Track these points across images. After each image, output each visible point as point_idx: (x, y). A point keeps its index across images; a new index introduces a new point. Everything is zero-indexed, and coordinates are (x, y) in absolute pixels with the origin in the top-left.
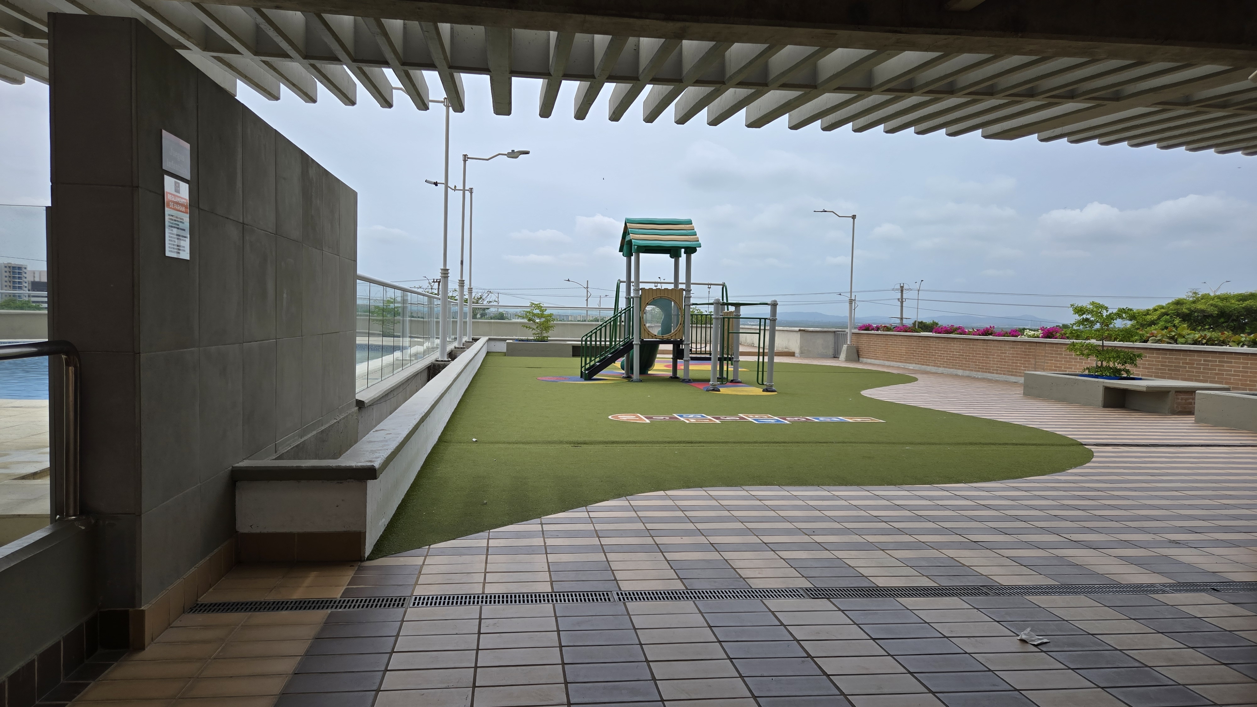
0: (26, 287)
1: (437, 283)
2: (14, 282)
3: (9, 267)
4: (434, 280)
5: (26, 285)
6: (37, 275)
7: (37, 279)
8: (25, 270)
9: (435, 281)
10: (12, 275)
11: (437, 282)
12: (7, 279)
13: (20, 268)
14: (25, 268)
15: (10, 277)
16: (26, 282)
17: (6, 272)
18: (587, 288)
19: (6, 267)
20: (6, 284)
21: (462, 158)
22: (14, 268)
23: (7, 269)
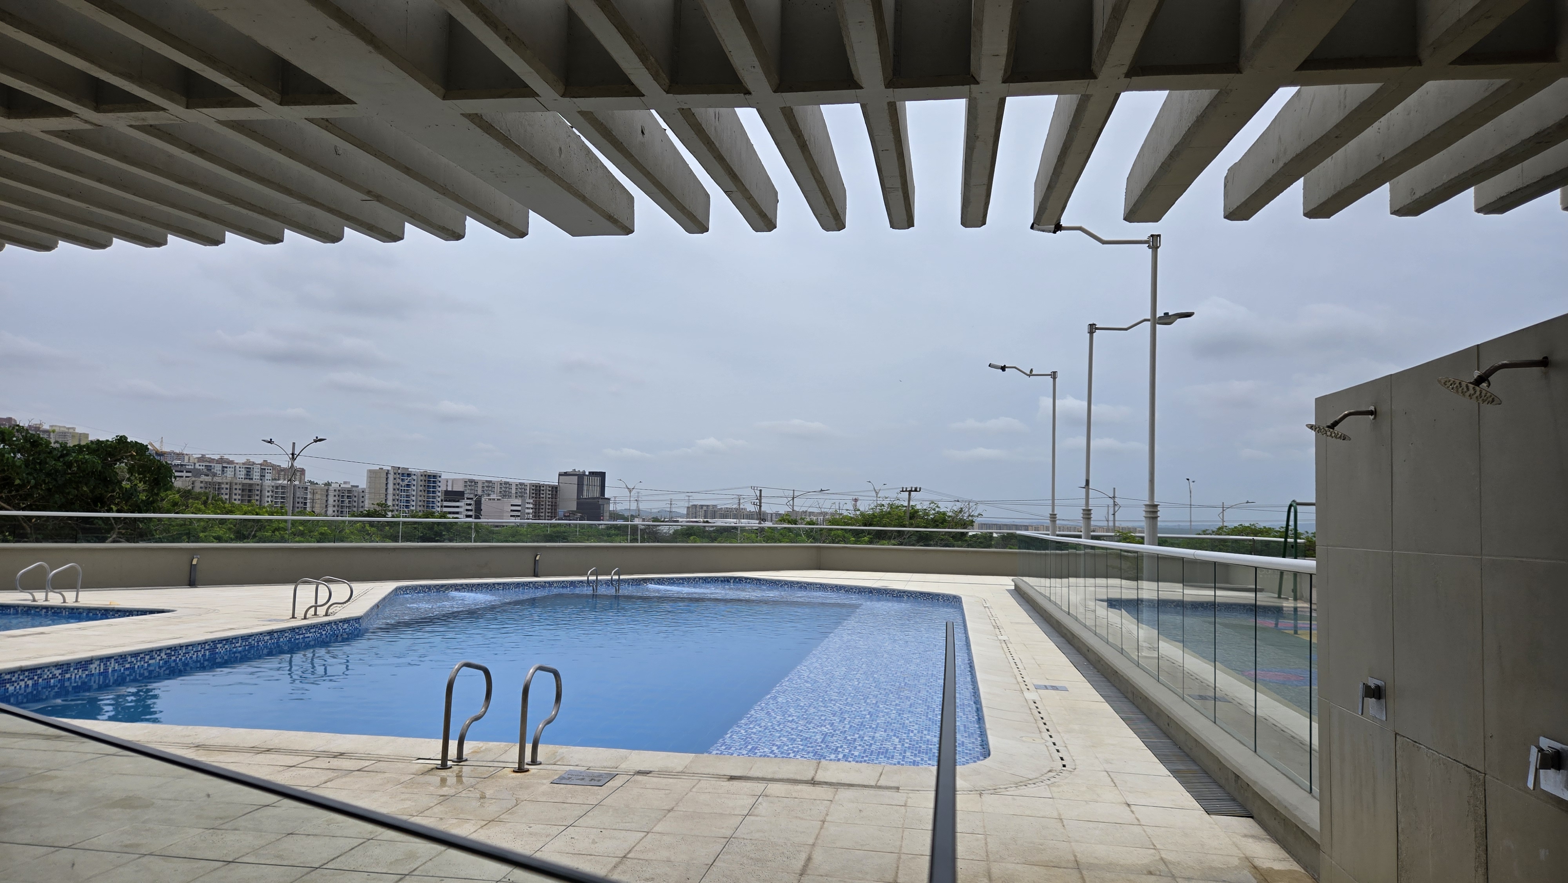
0: (439, 497)
1: (908, 493)
2: (428, 491)
3: (425, 475)
4: (903, 488)
5: (439, 494)
6: (450, 484)
7: (450, 489)
8: (439, 479)
9: (904, 490)
10: (427, 484)
11: (906, 491)
12: (421, 488)
13: (435, 477)
14: (440, 477)
15: (425, 486)
16: (439, 492)
17: (421, 481)
18: (1114, 497)
19: (422, 475)
20: (420, 493)
21: (1086, 329)
22: (429, 476)
23: (422, 478)
